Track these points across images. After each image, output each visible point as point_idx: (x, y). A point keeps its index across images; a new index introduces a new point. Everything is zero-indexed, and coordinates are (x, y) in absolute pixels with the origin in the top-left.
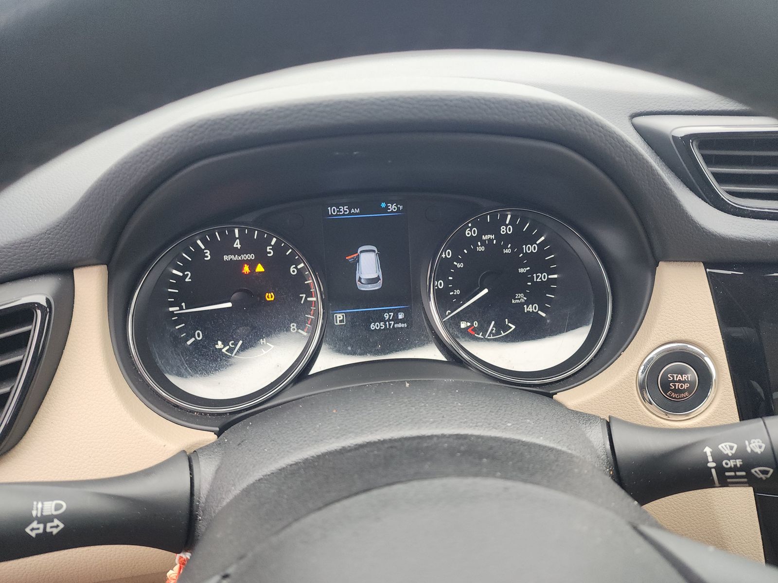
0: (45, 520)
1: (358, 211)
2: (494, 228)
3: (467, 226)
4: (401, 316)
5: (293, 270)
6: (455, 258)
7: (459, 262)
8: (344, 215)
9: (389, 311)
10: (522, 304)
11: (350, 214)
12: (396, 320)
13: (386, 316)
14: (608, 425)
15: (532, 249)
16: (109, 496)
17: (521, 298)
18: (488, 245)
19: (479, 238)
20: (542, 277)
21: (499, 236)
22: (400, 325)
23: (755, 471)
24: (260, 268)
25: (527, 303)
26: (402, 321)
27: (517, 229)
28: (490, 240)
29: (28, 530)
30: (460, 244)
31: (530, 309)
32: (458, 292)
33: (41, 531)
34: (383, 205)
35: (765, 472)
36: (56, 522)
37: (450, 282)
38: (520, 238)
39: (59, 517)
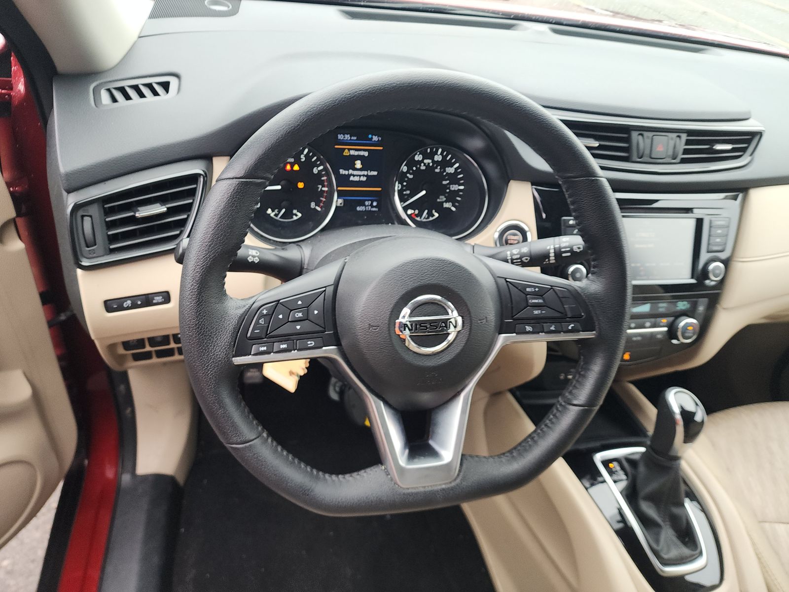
0: (254, 257)
1: (355, 138)
2: (431, 156)
3: (416, 154)
4: (375, 204)
5: (315, 171)
6: (408, 172)
7: (410, 174)
8: (347, 140)
9: (368, 200)
10: (443, 202)
11: (350, 140)
12: (372, 205)
13: (367, 203)
14: (473, 247)
15: (450, 170)
16: (274, 254)
17: (442, 198)
18: (427, 166)
19: (422, 161)
20: (455, 187)
21: (433, 162)
22: (374, 209)
23: (524, 259)
24: (296, 168)
25: (446, 202)
26: (375, 207)
27: (444, 157)
28: (429, 164)
29: (248, 259)
30: (412, 163)
31: (446, 205)
32: (408, 192)
33: (252, 260)
34: (370, 136)
35: (527, 259)
36: (257, 258)
37: (405, 186)
38: (445, 164)
39: (257, 256)
